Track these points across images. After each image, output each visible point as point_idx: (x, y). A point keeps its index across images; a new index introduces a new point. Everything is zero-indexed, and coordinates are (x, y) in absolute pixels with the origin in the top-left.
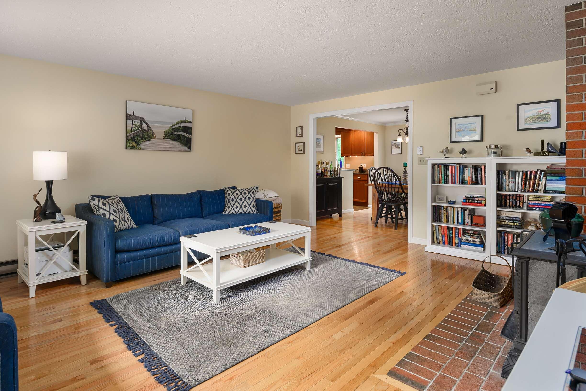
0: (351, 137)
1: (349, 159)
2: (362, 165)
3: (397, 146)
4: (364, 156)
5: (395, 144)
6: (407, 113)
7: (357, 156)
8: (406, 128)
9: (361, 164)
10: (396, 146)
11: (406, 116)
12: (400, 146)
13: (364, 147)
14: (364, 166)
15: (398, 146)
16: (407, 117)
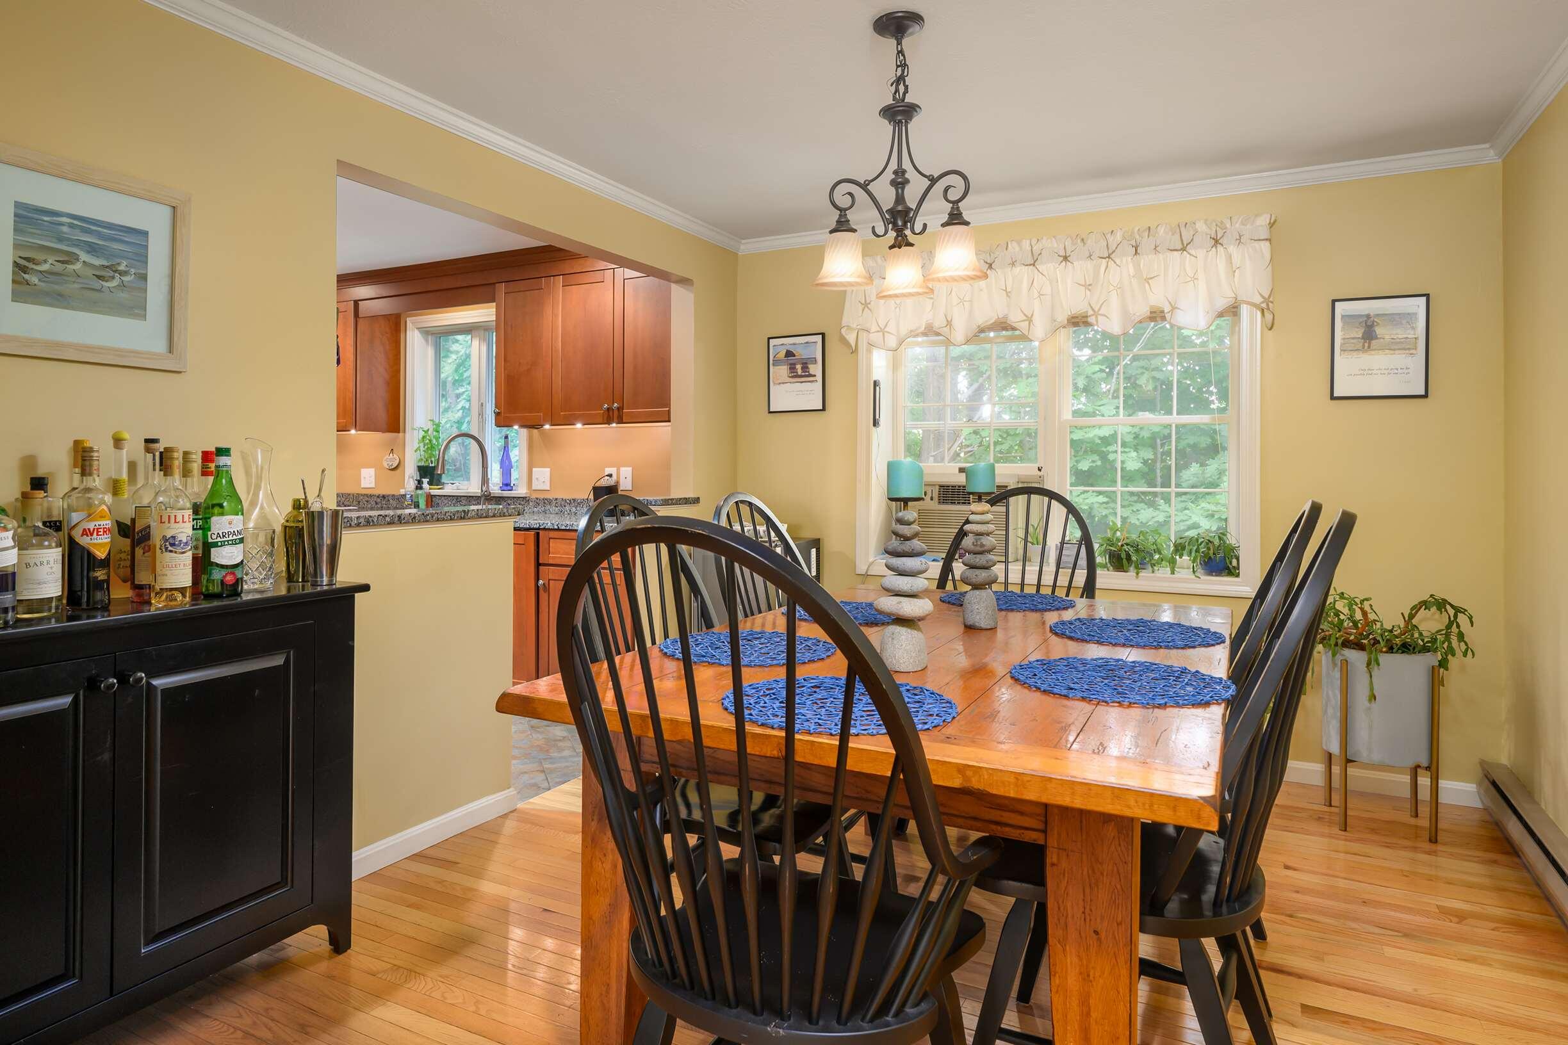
0: (548, 311)
1: (549, 442)
2: (615, 477)
3: (799, 367)
4: (620, 421)
5: (789, 354)
6: (900, 52)
7: (579, 426)
8: (889, 175)
9: (608, 471)
10: (792, 368)
11: (892, 73)
12: (816, 369)
13: (618, 374)
14: (625, 479)
15: (805, 368)
16: (900, 79)
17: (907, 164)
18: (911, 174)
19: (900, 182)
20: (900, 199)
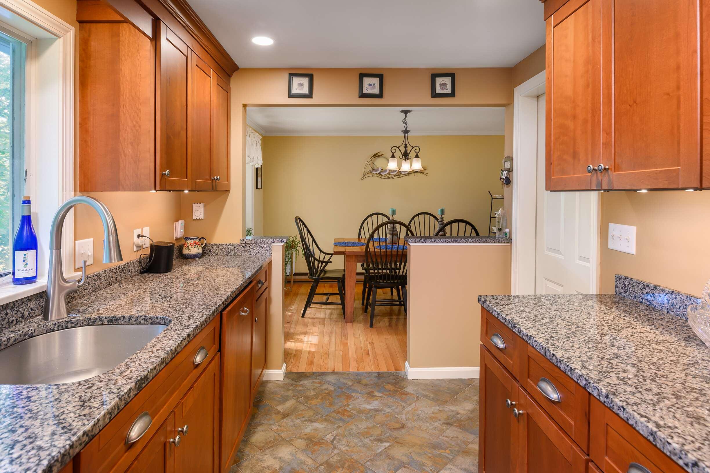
8: (403, 145)
17: (407, 143)
18: (408, 145)
19: (406, 147)
20: (406, 151)
